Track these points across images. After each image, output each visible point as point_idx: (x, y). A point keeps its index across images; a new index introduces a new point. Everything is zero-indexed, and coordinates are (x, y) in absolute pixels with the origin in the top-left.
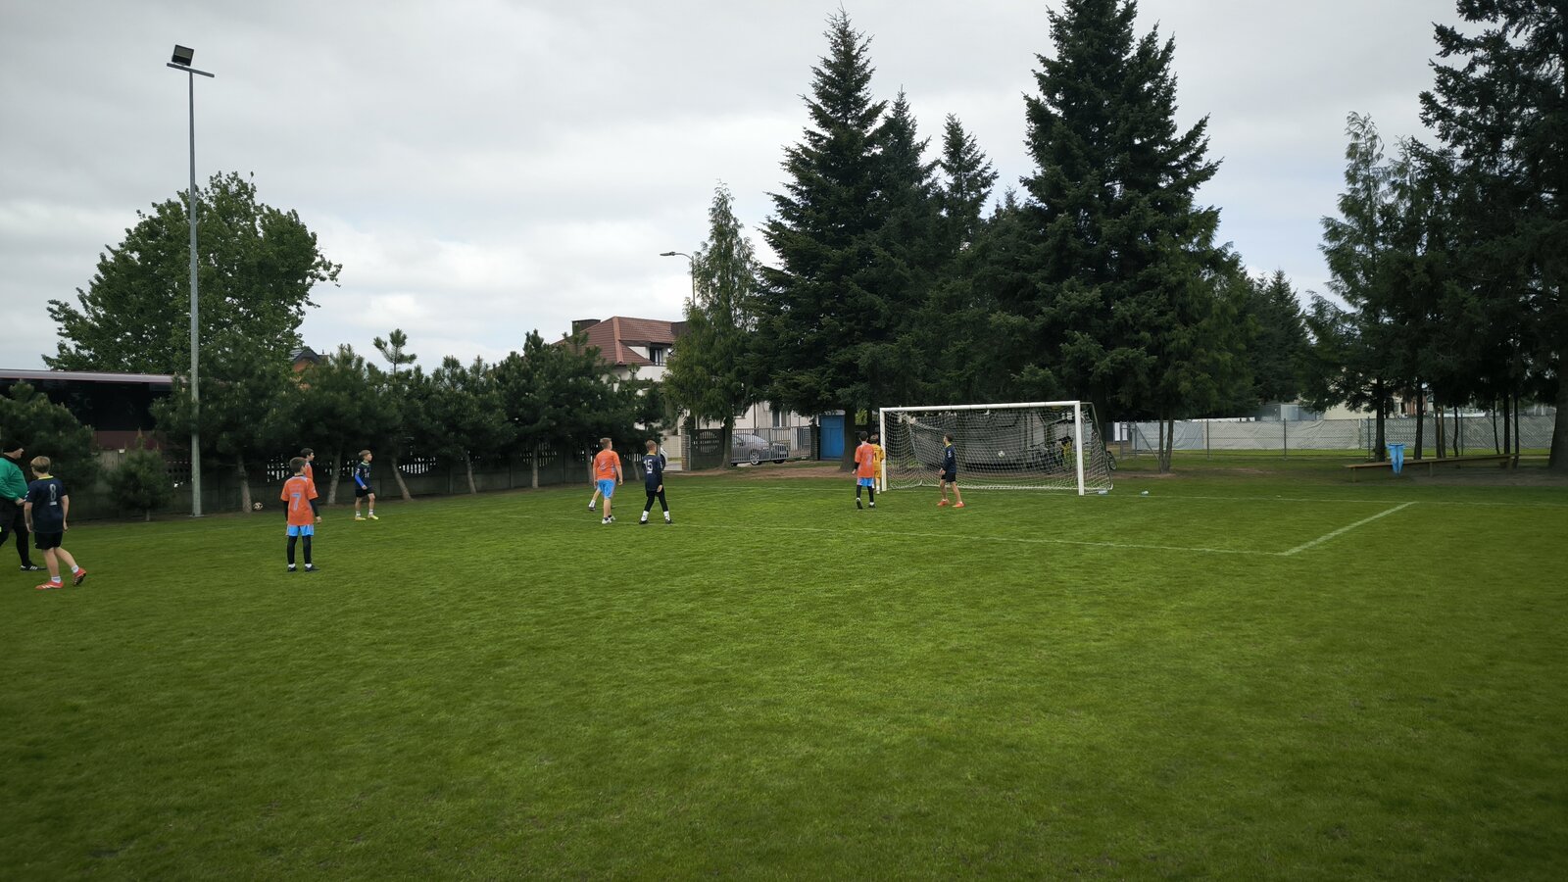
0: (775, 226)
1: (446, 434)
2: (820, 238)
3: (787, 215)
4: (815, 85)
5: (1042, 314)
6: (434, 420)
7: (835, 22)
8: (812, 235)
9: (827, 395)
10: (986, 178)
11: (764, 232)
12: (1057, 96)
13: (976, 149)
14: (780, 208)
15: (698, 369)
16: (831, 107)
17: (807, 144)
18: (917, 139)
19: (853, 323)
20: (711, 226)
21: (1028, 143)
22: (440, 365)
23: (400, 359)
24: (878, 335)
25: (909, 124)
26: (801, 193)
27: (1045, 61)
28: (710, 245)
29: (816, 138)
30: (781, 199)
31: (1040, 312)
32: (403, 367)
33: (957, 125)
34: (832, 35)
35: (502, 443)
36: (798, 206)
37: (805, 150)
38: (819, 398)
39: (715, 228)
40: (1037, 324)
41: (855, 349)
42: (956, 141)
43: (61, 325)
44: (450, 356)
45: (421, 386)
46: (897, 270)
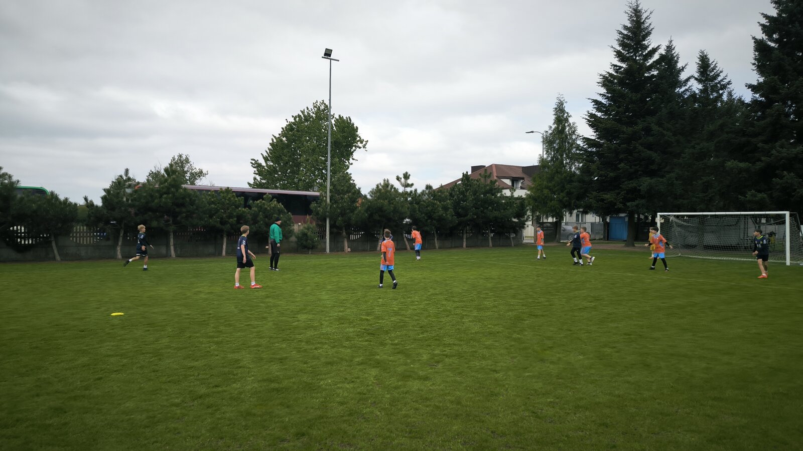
0: (592, 116)
1: (427, 220)
2: (619, 121)
3: (598, 110)
4: (618, 40)
5: (761, 161)
6: (422, 214)
7: (631, 5)
8: (615, 120)
9: (621, 206)
10: (723, 85)
11: (586, 119)
12: (774, 36)
13: (717, 69)
14: (595, 106)
15: (546, 191)
16: (627, 51)
17: (612, 72)
18: (680, 65)
19: (638, 167)
20: (554, 117)
21: (754, 64)
22: (424, 188)
23: (407, 185)
24: (652, 174)
25: (675, 57)
26: (607, 98)
27: (766, 17)
28: (553, 127)
29: (617, 68)
30: (596, 102)
31: (760, 160)
32: (408, 190)
33: (706, 56)
34: (629, 12)
35: (451, 225)
36: (606, 104)
37: (611, 75)
38: (616, 207)
39: (556, 118)
40: (757, 167)
41: (639, 181)
42: (705, 64)
43: (255, 169)
44: (428, 184)
45: (416, 197)
46: (666, 138)
